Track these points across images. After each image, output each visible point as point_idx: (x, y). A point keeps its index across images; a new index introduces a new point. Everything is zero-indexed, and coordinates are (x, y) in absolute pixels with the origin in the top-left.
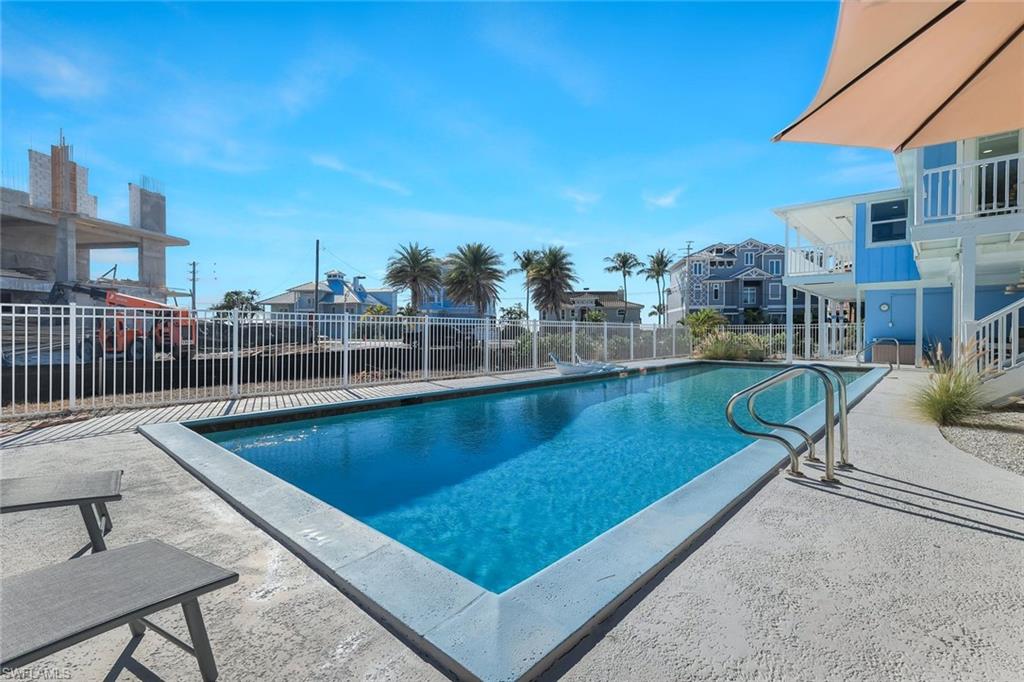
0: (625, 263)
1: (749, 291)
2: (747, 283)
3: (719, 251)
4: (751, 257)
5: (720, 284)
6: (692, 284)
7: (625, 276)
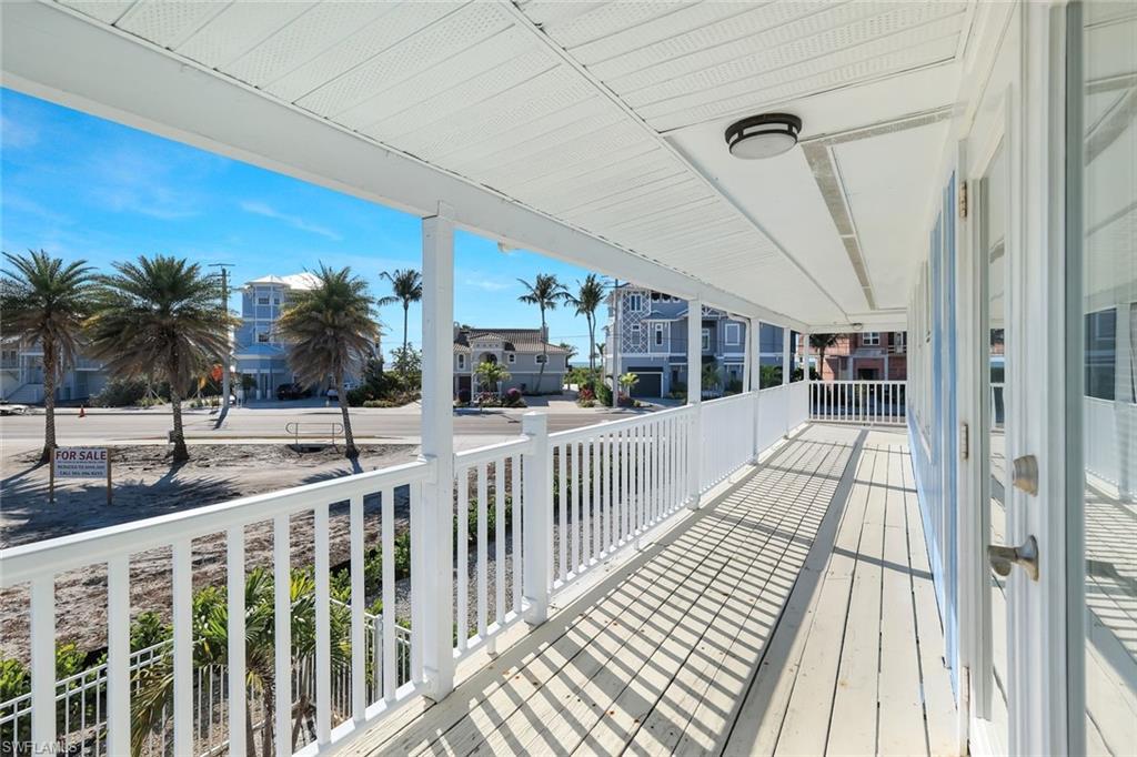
0: (544, 291)
5: (665, 325)
6: (628, 324)
7: (543, 309)
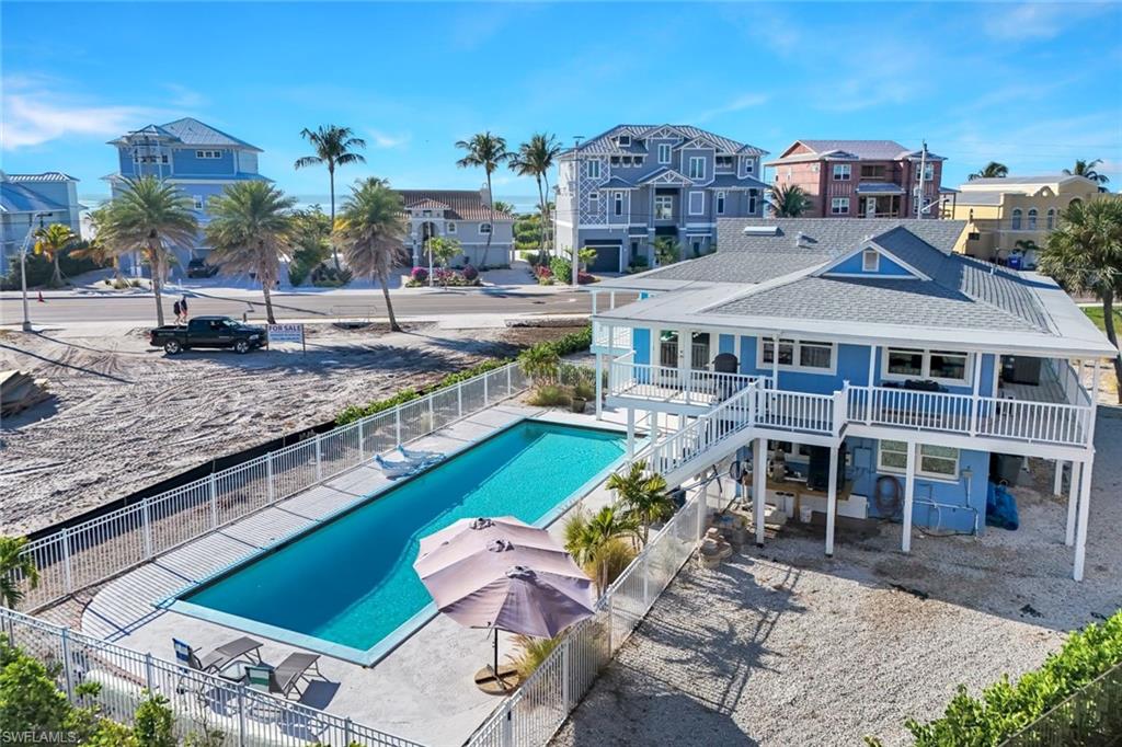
0: (487, 152)
1: (664, 200)
2: (660, 191)
3: (624, 140)
4: (668, 150)
5: (625, 193)
6: (586, 192)
7: (488, 172)
